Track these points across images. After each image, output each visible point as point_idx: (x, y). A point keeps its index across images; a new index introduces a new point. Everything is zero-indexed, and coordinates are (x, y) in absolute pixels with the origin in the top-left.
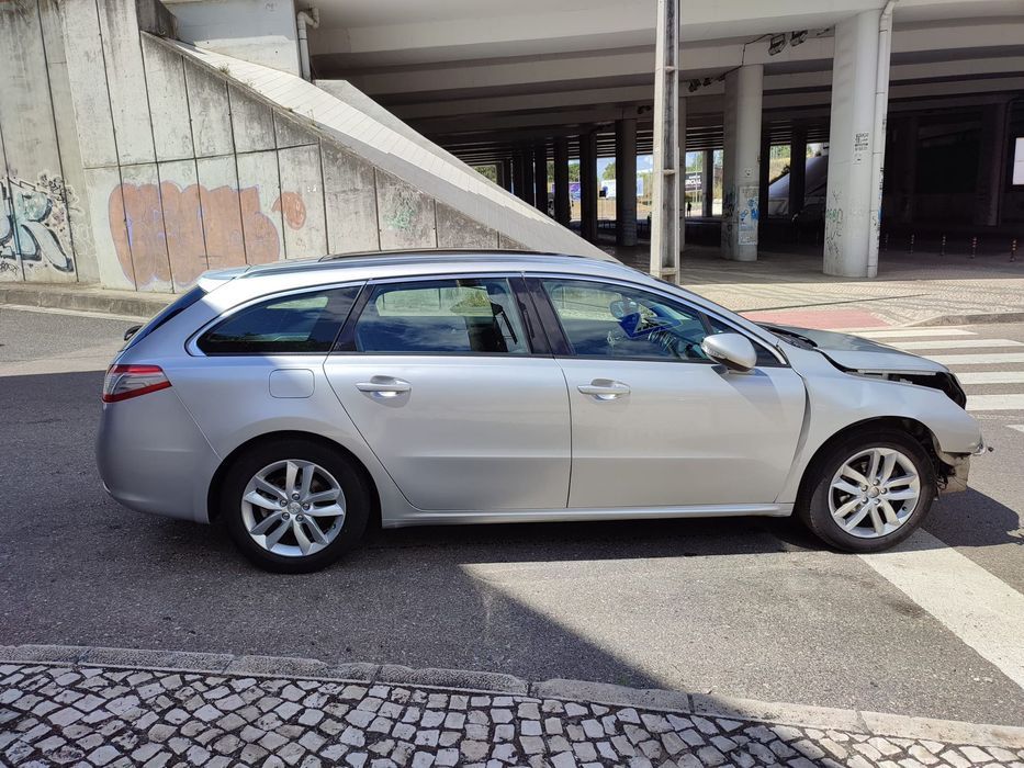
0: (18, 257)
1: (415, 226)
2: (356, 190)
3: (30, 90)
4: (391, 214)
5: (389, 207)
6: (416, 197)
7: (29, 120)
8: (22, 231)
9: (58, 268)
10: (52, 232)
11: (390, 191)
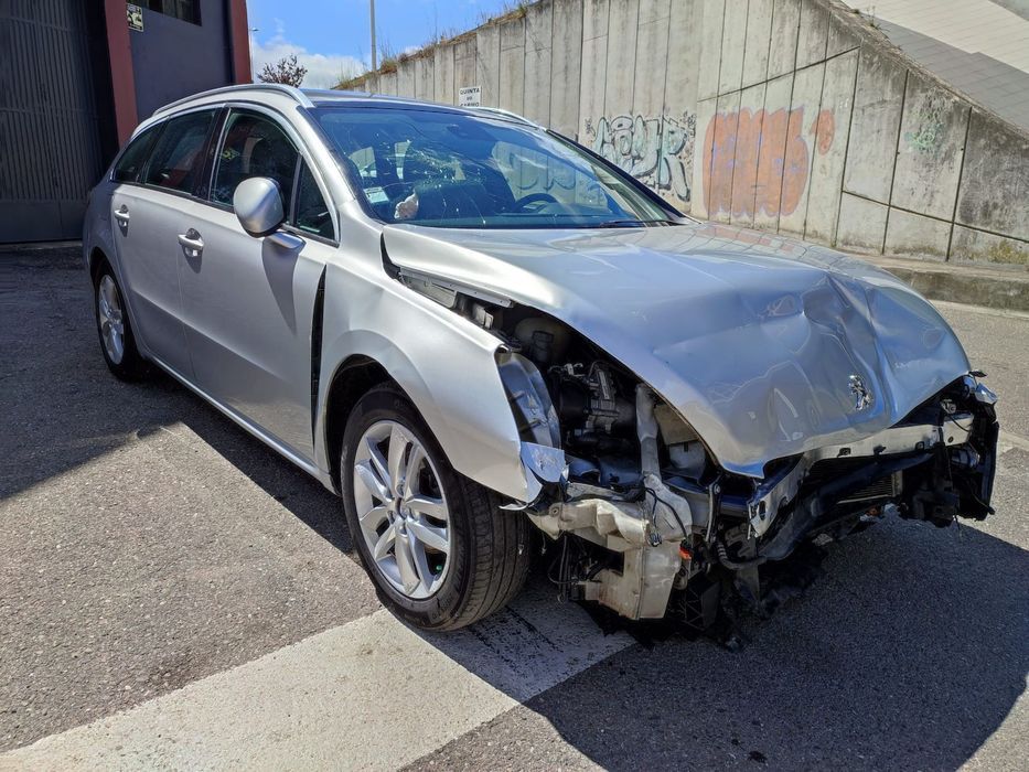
0: (657, 186)
1: (939, 146)
2: (884, 101)
3: (691, 32)
4: (914, 132)
5: (914, 121)
6: (949, 105)
7: (685, 61)
8: (663, 162)
9: (680, 197)
10: (682, 164)
11: (921, 98)
